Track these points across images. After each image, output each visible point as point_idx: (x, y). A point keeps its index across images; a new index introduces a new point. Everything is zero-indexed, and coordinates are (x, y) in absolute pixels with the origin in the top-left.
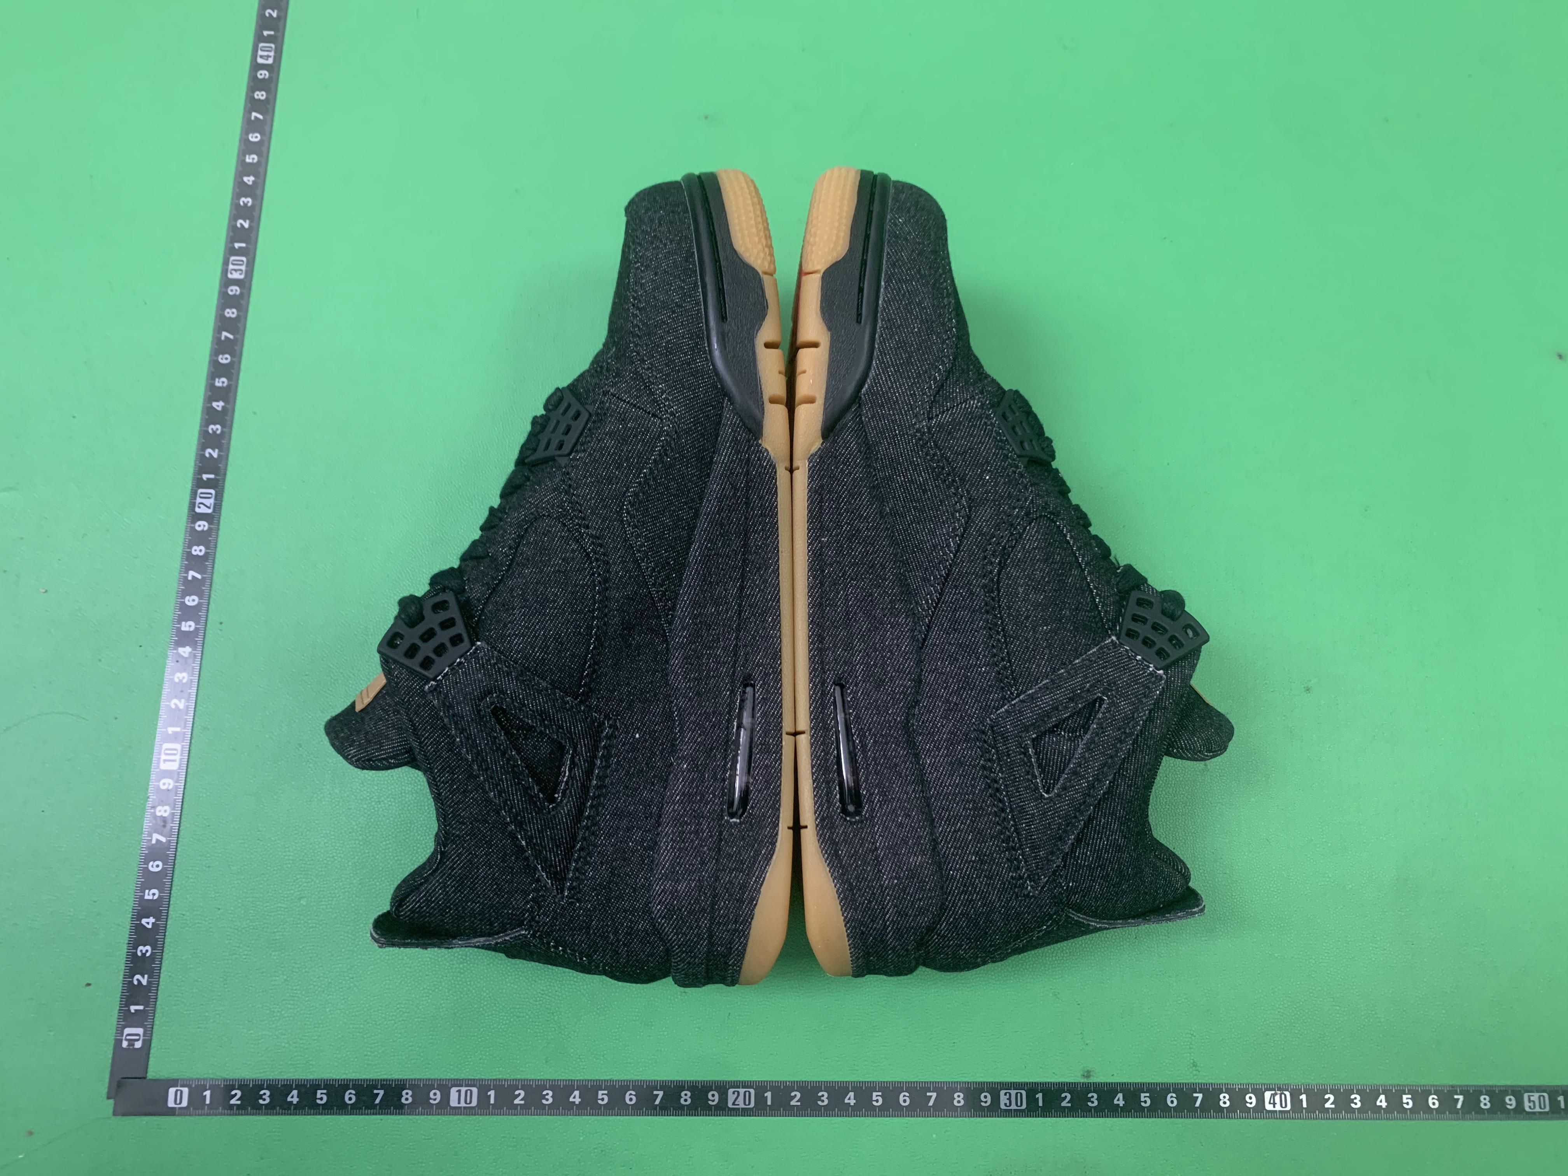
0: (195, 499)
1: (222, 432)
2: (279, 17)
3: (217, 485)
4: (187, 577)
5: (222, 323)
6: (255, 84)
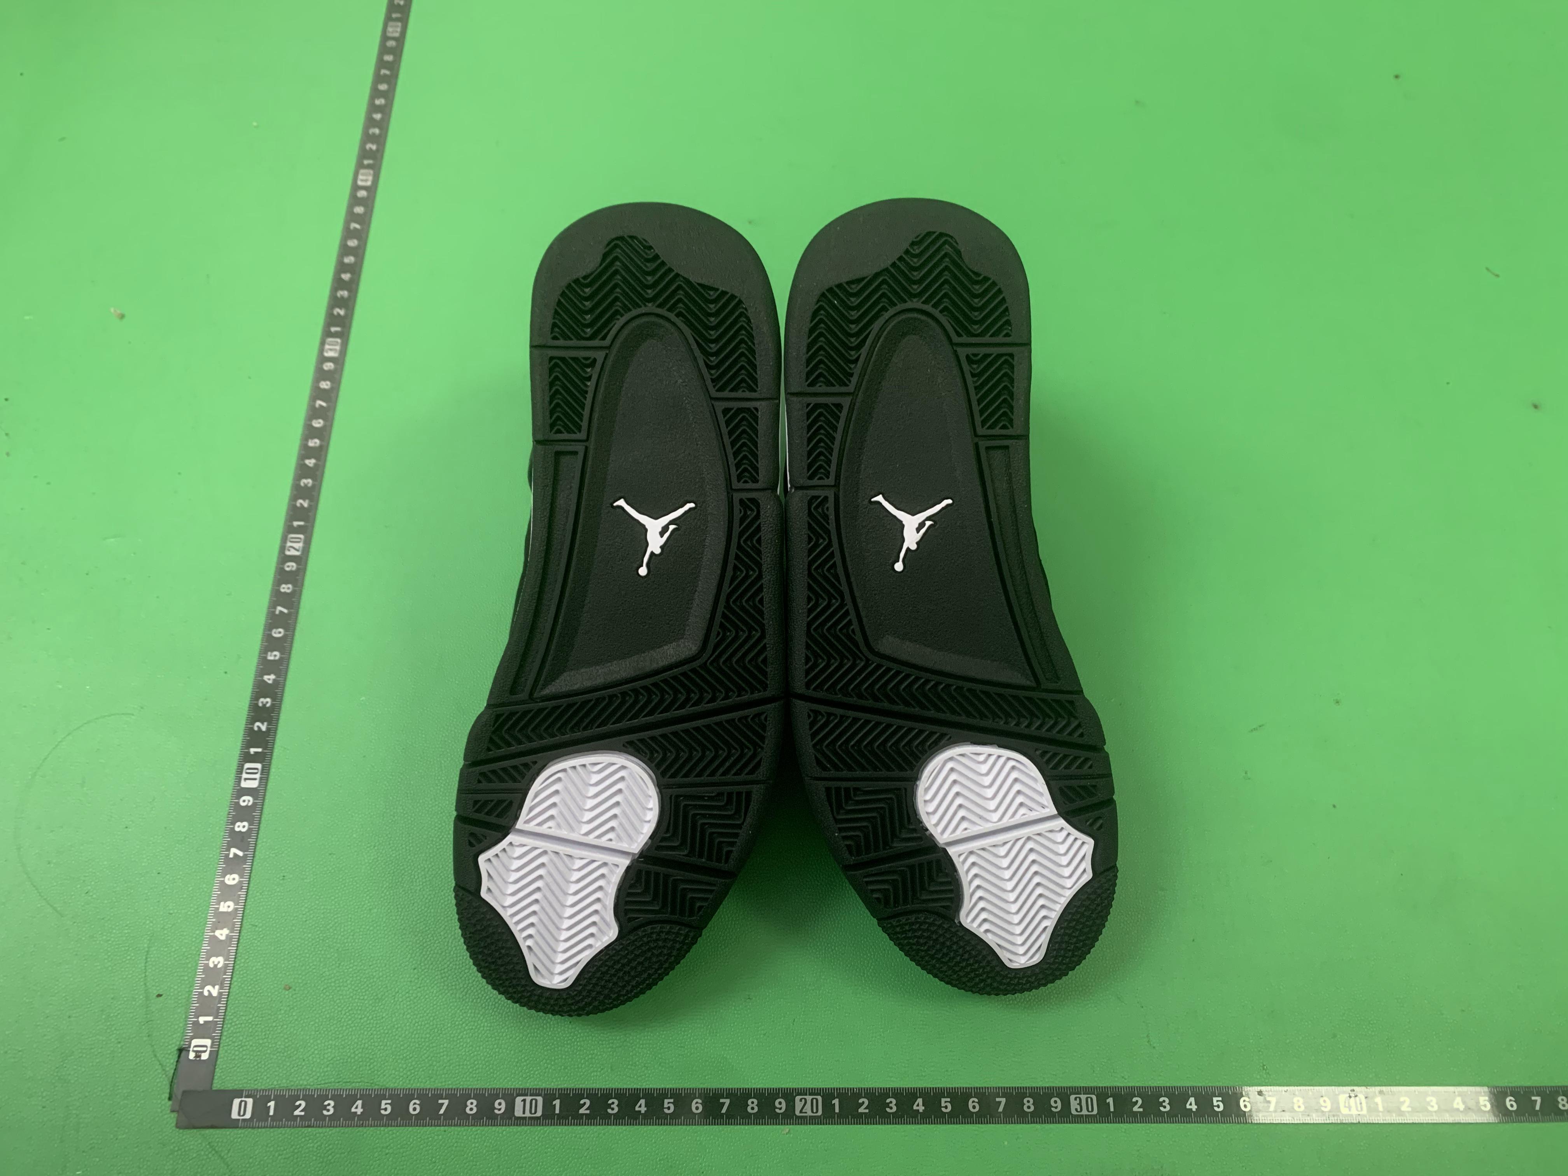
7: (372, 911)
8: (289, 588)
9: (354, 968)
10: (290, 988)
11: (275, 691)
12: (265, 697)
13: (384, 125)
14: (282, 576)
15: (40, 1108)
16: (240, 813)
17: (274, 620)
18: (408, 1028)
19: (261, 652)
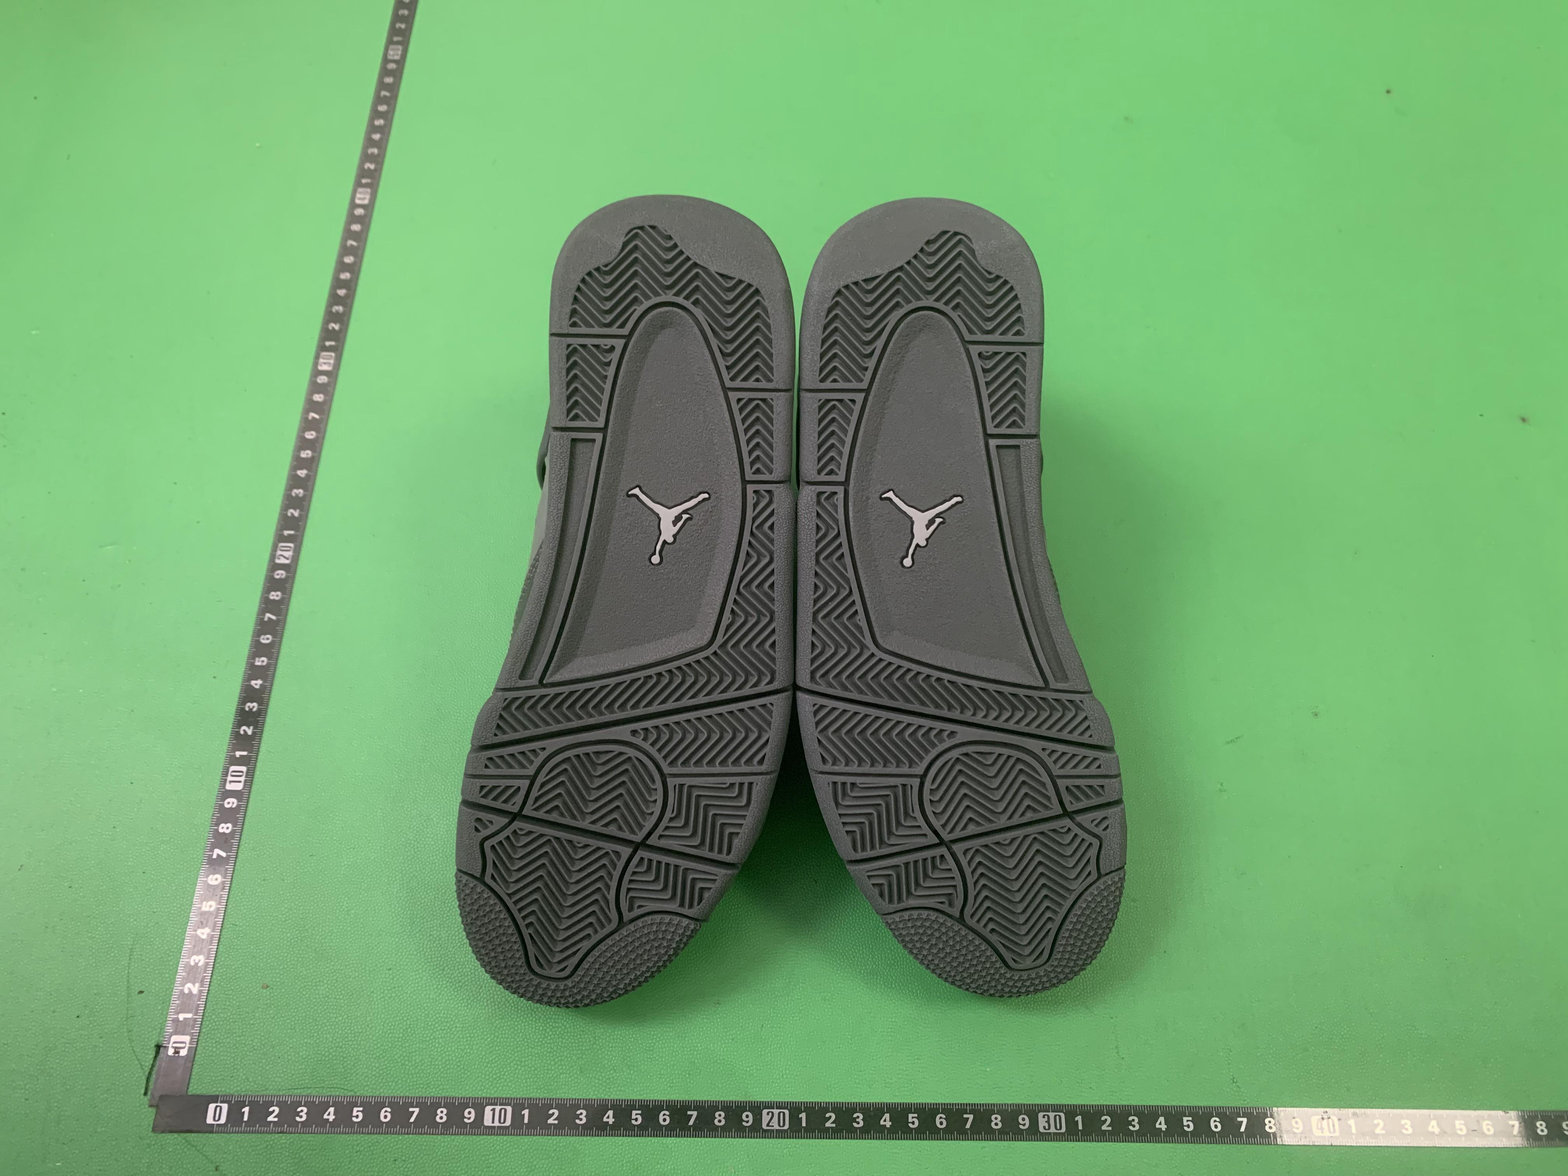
0: (276, 551)
1: (305, 496)
2: (375, 170)
3: (297, 540)
4: (263, 619)
5: (311, 405)
6: (352, 219)
7: (350, 913)
8: (277, 596)
9: (331, 967)
10: (268, 987)
11: (261, 696)
12: (252, 702)
13: (382, 145)
14: (272, 584)
15: (23, 1100)
16: (224, 815)
17: (262, 627)
18: (382, 1027)
19: (249, 658)
